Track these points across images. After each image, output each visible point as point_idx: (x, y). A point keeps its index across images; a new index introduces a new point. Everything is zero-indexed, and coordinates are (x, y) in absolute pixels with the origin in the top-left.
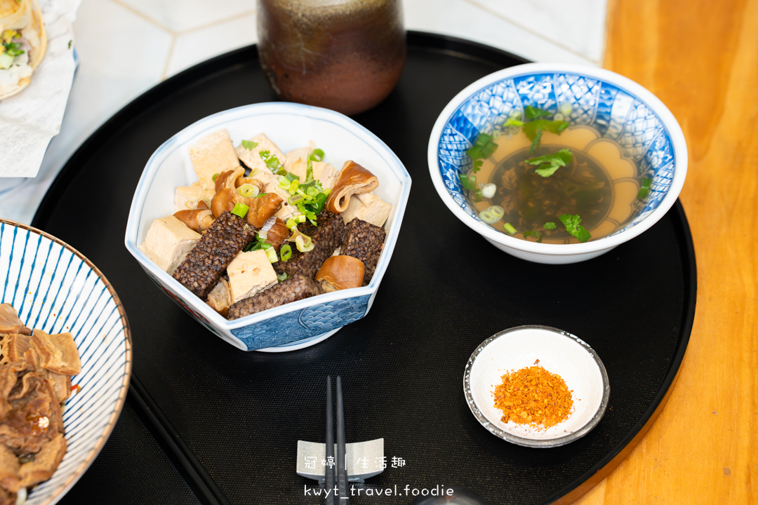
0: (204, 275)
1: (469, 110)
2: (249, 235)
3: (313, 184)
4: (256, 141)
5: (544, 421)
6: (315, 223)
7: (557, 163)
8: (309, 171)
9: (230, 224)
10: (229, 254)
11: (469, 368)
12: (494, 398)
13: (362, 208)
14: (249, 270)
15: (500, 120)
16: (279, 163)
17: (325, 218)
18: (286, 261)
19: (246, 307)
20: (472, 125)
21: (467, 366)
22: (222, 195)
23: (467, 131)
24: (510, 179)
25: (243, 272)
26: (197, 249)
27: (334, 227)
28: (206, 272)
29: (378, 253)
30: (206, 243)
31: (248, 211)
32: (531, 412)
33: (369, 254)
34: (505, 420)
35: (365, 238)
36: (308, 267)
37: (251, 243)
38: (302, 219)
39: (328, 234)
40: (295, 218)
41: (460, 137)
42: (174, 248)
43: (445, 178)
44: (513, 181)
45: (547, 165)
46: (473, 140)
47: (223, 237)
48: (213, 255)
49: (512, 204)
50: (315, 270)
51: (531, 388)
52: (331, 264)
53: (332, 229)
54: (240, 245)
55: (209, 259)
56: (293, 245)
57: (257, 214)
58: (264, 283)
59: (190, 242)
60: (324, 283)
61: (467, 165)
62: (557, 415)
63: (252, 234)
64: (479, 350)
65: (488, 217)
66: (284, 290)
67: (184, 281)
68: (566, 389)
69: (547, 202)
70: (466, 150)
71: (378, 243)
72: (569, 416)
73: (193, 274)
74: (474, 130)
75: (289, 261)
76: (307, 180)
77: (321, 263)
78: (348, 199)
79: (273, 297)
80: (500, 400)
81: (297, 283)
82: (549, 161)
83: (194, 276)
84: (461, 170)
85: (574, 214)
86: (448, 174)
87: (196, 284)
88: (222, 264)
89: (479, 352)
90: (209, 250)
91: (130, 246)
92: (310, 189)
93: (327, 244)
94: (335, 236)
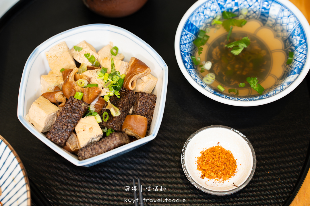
0: (63, 135)
1: (194, 19)
2: (85, 109)
3: (115, 74)
4: (81, 47)
5: (223, 177)
6: (119, 97)
7: (242, 46)
8: (113, 66)
9: (74, 104)
10: (76, 121)
11: (184, 151)
12: (197, 164)
13: (143, 83)
14: (87, 129)
15: (210, 20)
16: (95, 58)
17: (124, 93)
18: (106, 122)
19: (87, 151)
20: (195, 26)
21: (183, 150)
22: (67, 85)
23: (193, 30)
24: (217, 53)
25: (84, 130)
26: (58, 121)
27: (129, 98)
28: (64, 134)
29: (153, 109)
30: (63, 116)
31: (83, 95)
32: (216, 173)
33: (149, 110)
34: (203, 177)
35: (146, 101)
36: (118, 123)
37: (86, 113)
38: (112, 94)
39: (127, 102)
40: (108, 94)
41: (190, 34)
42: (45, 119)
43: (185, 62)
44: (218, 55)
45: (237, 47)
46: (196, 34)
47: (71, 112)
48: (67, 123)
49: (219, 68)
50: (121, 123)
51: (216, 159)
52: (130, 120)
53: (129, 99)
54: (81, 115)
55: (65, 126)
56: (109, 111)
57: (88, 97)
58: (96, 136)
59: (53, 113)
60: (127, 130)
61: (194, 49)
62: (229, 174)
63: (87, 108)
64: (189, 140)
65: (208, 81)
66: (108, 142)
67: (53, 140)
68: (234, 159)
69: (237, 66)
70: (193, 41)
71: (153, 103)
72: (235, 174)
73: (57, 135)
74: (197, 28)
75: (108, 121)
76: (112, 71)
77: (124, 119)
78: (135, 81)
79: (102, 146)
80: (200, 166)
81: (114, 138)
82: (238, 45)
83: (58, 136)
84: (192, 54)
85: (254, 77)
86: (186, 59)
87: (60, 141)
88: (72, 128)
89: (189, 142)
90: (64, 120)
91: (21, 119)
92: (114, 77)
93: (126, 107)
94: (130, 102)
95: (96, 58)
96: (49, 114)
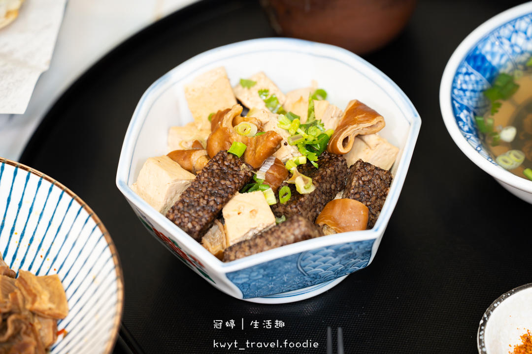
0: (199, 215)
1: (488, 47)
2: (246, 176)
3: (314, 124)
4: (254, 80)
6: (316, 165)
8: (311, 111)
9: (226, 163)
10: (225, 195)
11: (483, 324)
13: (367, 151)
14: (246, 212)
15: (523, 58)
16: (278, 102)
17: (327, 160)
18: (285, 203)
19: (242, 250)
20: (490, 63)
22: (219, 134)
23: (485, 70)
25: (239, 214)
26: (192, 189)
27: (337, 169)
28: (201, 213)
29: (384, 198)
30: (201, 182)
31: (246, 151)
33: (374, 198)
35: (369, 181)
36: (308, 209)
37: (248, 184)
38: (303, 160)
39: (330, 176)
40: (295, 159)
41: (476, 76)
42: (167, 188)
43: (458, 119)
46: (491, 80)
47: (219, 176)
48: (208, 195)
50: (315, 213)
52: (333, 208)
53: (335, 171)
54: (237, 185)
55: (204, 199)
56: (293, 186)
57: (255, 153)
58: (261, 225)
59: (184, 182)
60: (325, 227)
61: (485, 106)
63: (250, 174)
64: (496, 305)
65: (506, 161)
66: (282, 232)
67: (177, 222)
70: (483, 91)
71: (383, 187)
73: (187, 215)
74: (493, 69)
75: (288, 203)
76: (308, 120)
77: (322, 207)
78: (351, 139)
79: (271, 239)
81: (296, 225)
83: (188, 217)
84: (477, 112)
86: (462, 116)
87: (190, 225)
88: (217, 205)
89: (494, 307)
90: (204, 190)
91: (122, 185)
92: (311, 129)
93: (328, 186)
94: (337, 179)
95: (281, 103)
96: (176, 178)
